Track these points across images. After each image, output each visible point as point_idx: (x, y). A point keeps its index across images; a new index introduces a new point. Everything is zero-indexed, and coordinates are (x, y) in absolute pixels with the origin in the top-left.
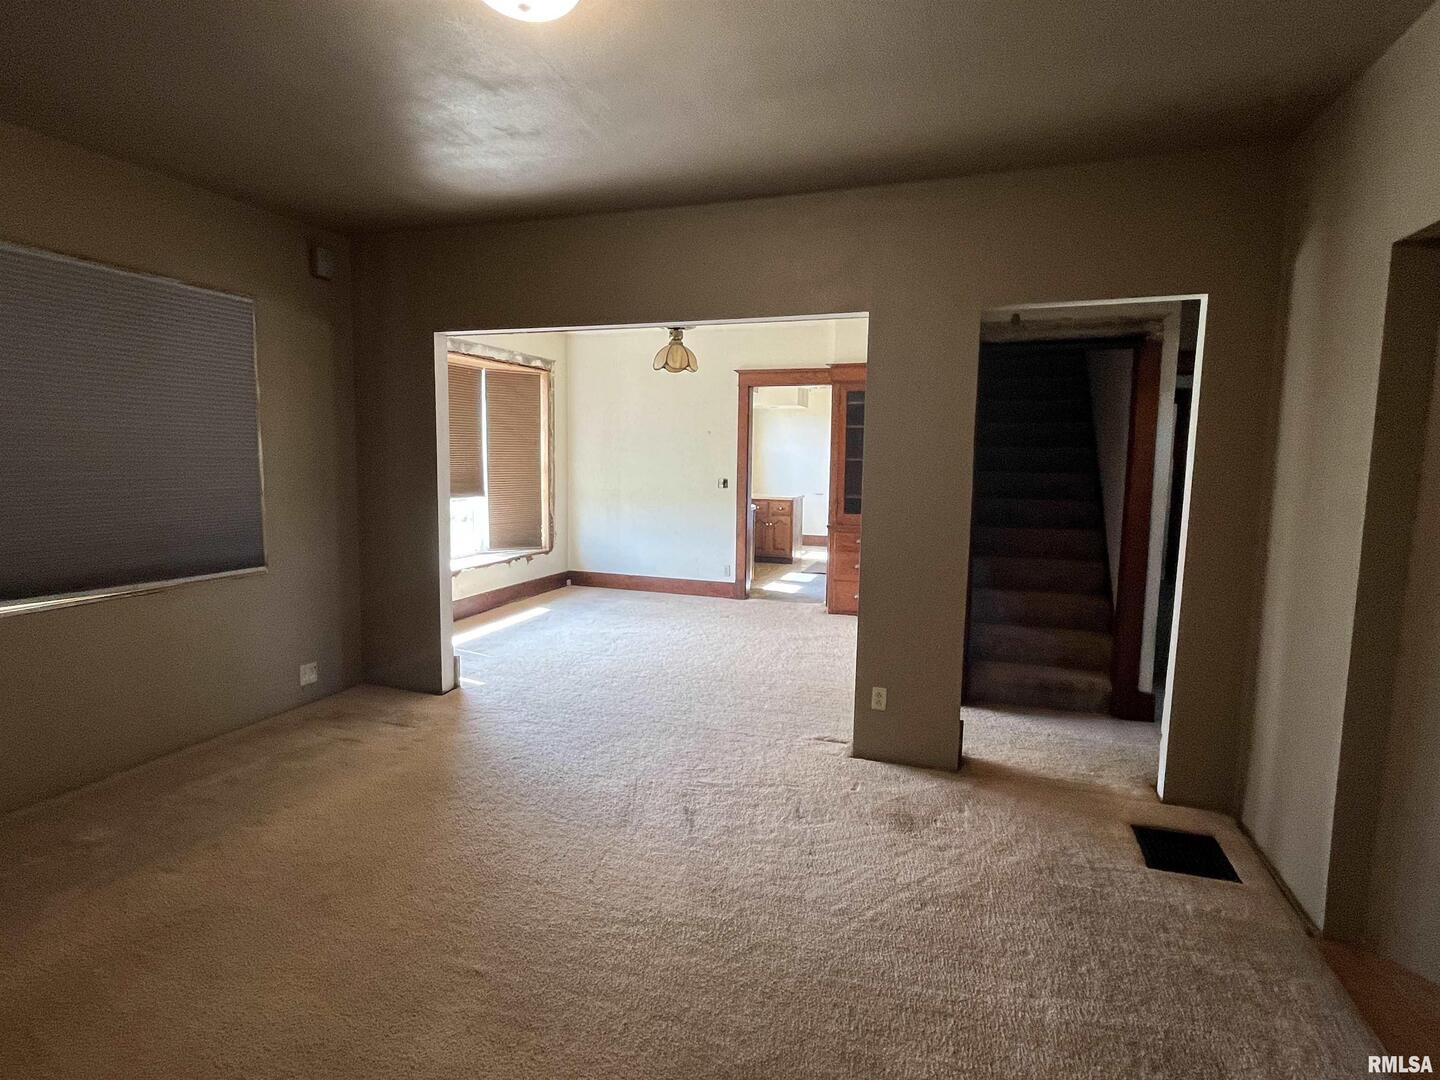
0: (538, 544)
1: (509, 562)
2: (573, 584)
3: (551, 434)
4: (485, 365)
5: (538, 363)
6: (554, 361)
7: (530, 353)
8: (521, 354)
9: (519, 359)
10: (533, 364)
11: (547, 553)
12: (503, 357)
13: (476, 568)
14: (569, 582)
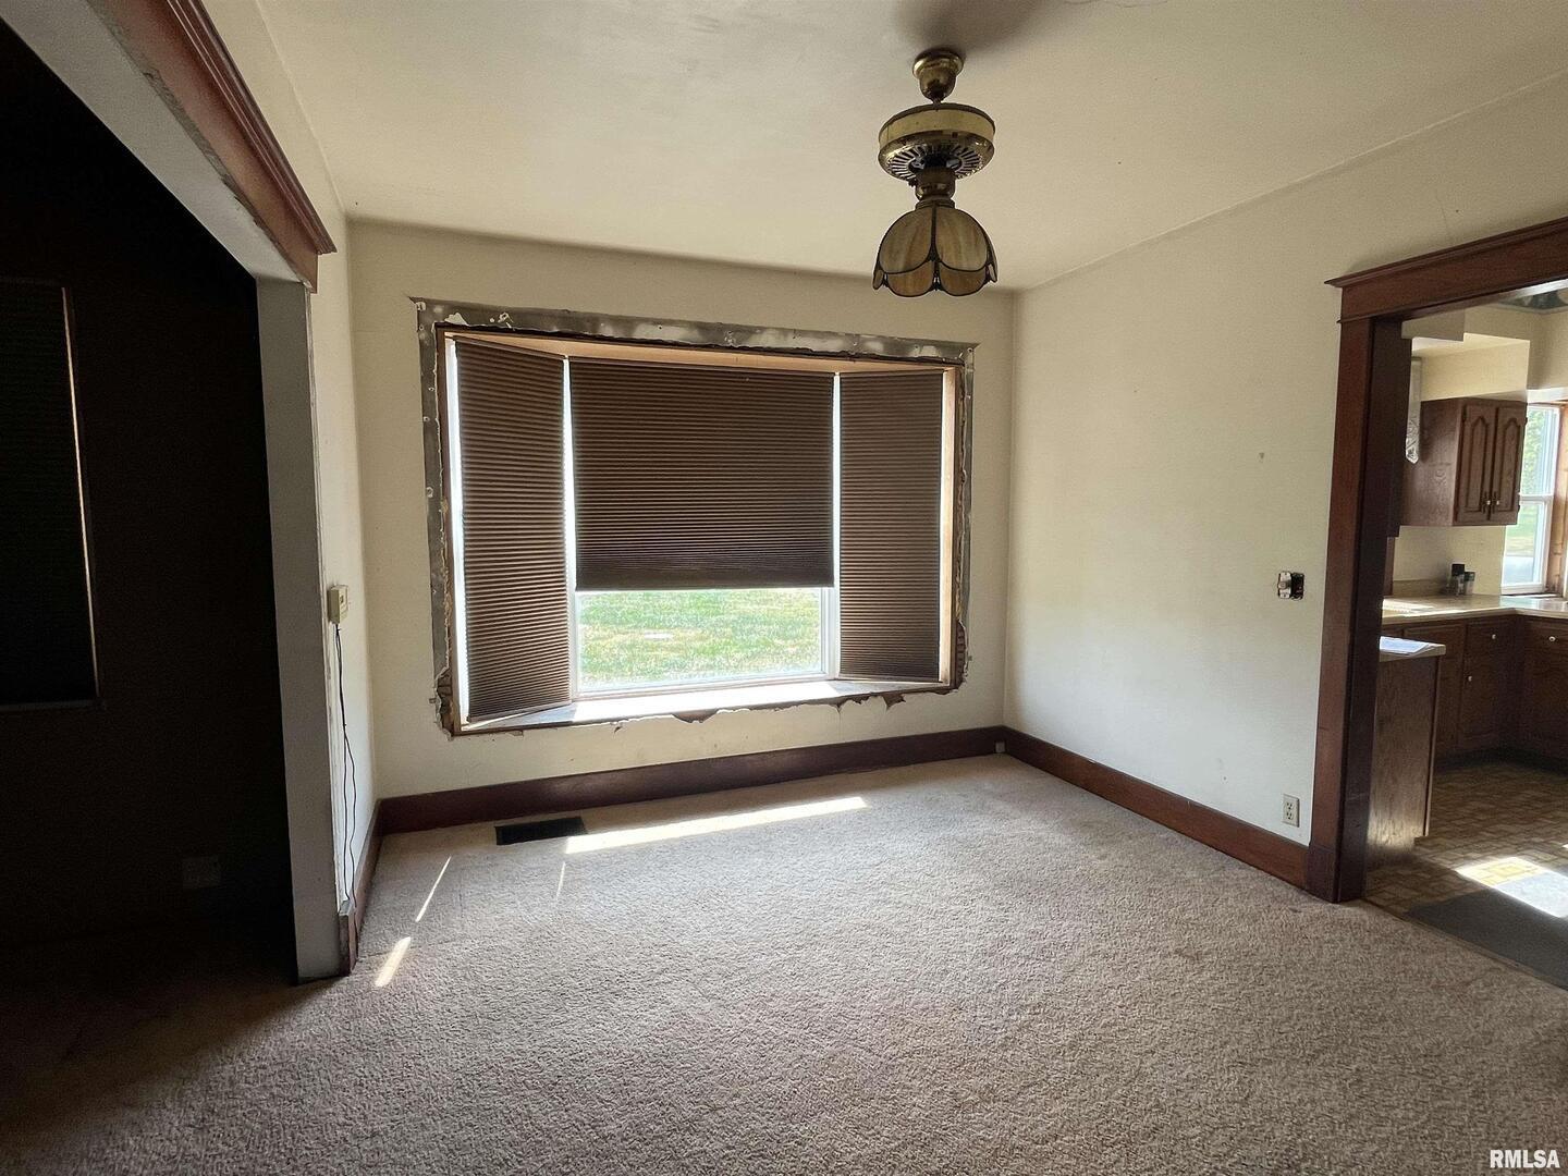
0: (932, 673)
1: (838, 703)
2: (1006, 752)
3: (961, 479)
4: (837, 368)
5: (930, 352)
6: (974, 346)
7: (898, 333)
8: (880, 338)
9: (877, 347)
10: (915, 353)
11: (943, 691)
12: (833, 345)
13: (752, 708)
14: (1000, 747)
